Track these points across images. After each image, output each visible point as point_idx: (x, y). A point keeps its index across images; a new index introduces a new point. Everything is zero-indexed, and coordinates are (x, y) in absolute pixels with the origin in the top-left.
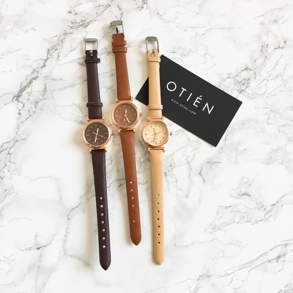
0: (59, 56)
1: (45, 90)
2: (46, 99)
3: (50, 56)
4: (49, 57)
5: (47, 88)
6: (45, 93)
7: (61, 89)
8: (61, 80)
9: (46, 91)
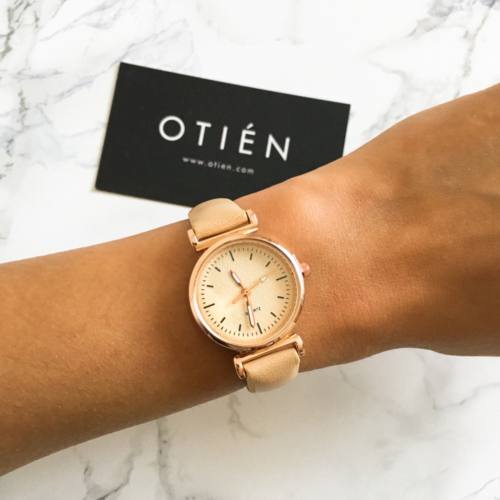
0: (37, 20)
1: (23, 108)
2: (28, 127)
3: (17, 24)
4: (15, 26)
5: (26, 101)
6: (24, 113)
7: (62, 95)
8: (56, 73)
9: (26, 109)
